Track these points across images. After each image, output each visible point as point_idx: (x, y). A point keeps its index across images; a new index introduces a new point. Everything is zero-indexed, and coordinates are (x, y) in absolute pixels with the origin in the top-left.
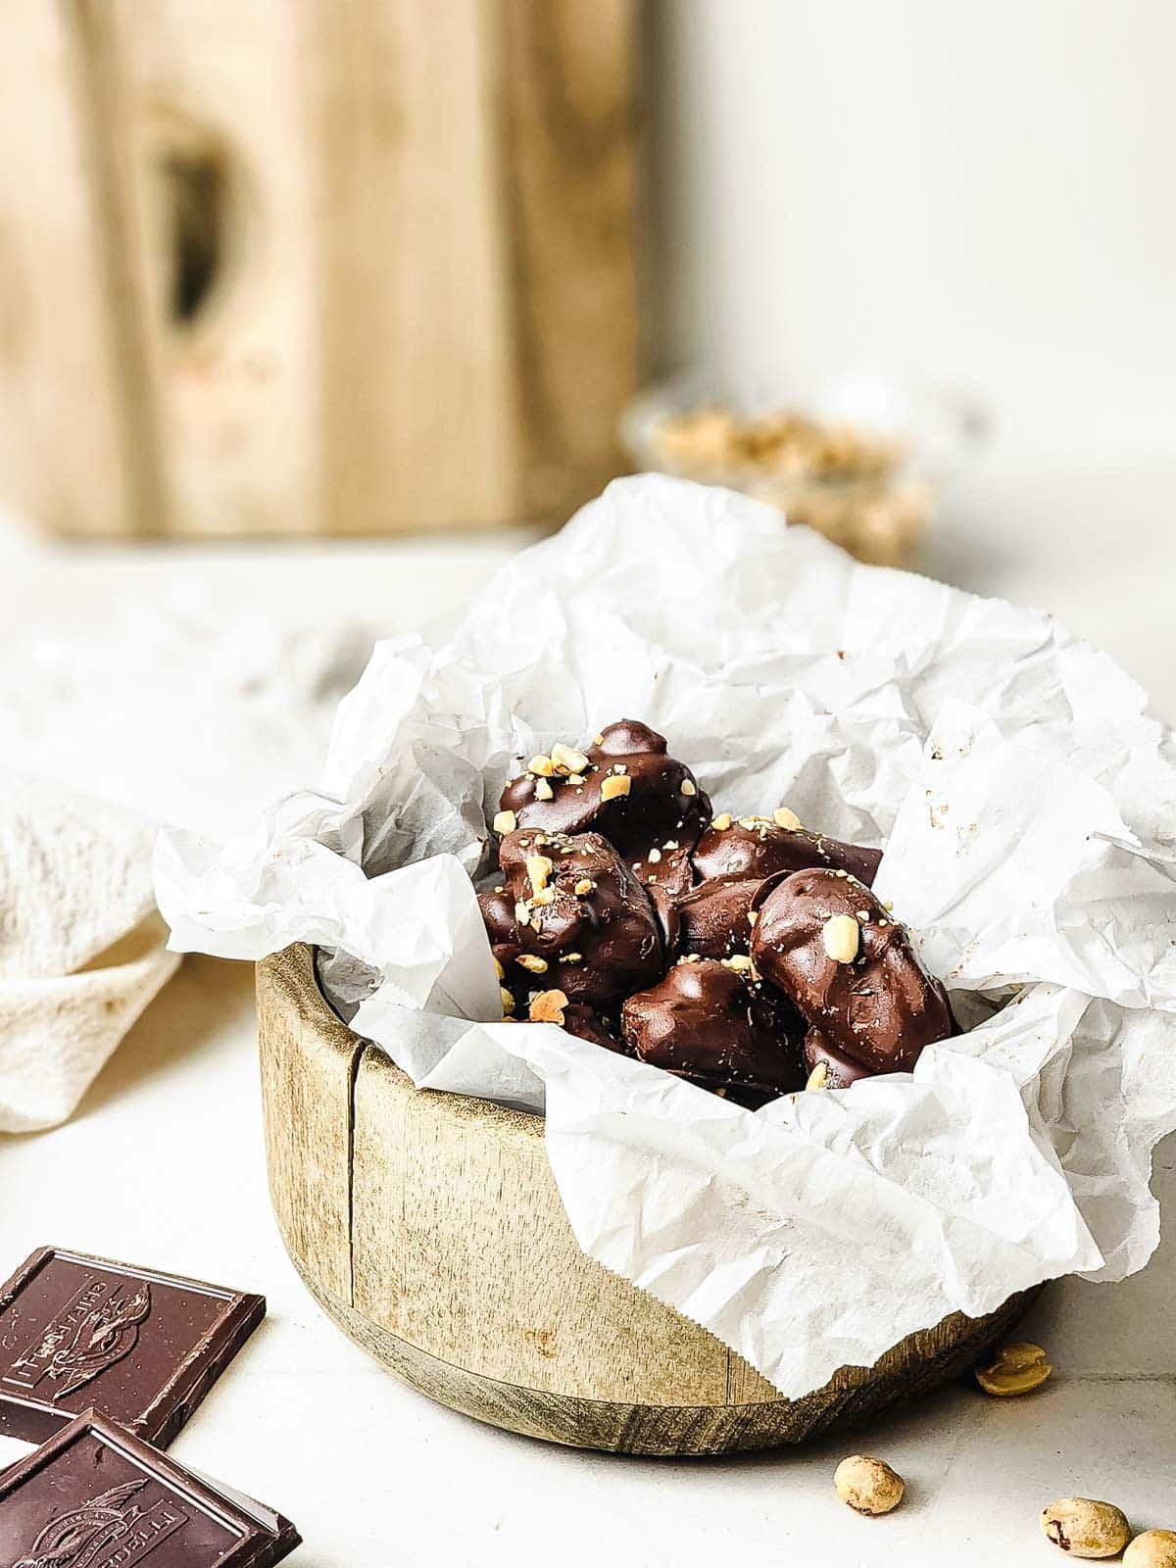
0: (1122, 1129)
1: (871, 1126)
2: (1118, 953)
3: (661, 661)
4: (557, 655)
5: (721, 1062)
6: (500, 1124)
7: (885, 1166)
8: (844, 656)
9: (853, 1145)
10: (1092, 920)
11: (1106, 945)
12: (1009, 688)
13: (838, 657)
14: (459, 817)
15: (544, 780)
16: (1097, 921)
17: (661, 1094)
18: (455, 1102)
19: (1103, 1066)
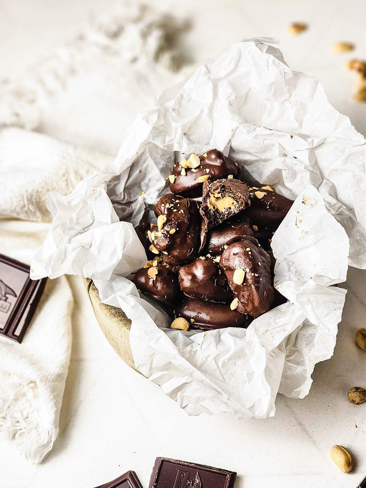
0: (308, 356)
1: (221, 354)
2: (316, 310)
3: (235, 124)
4: (206, 111)
5: (202, 297)
6: (120, 322)
7: (222, 367)
8: (293, 137)
9: (214, 360)
10: (310, 299)
11: (313, 308)
12: (346, 159)
13: (290, 137)
14: (159, 173)
15: (184, 169)
16: (311, 300)
17: (156, 339)
18: (111, 310)
19: (310, 332)
